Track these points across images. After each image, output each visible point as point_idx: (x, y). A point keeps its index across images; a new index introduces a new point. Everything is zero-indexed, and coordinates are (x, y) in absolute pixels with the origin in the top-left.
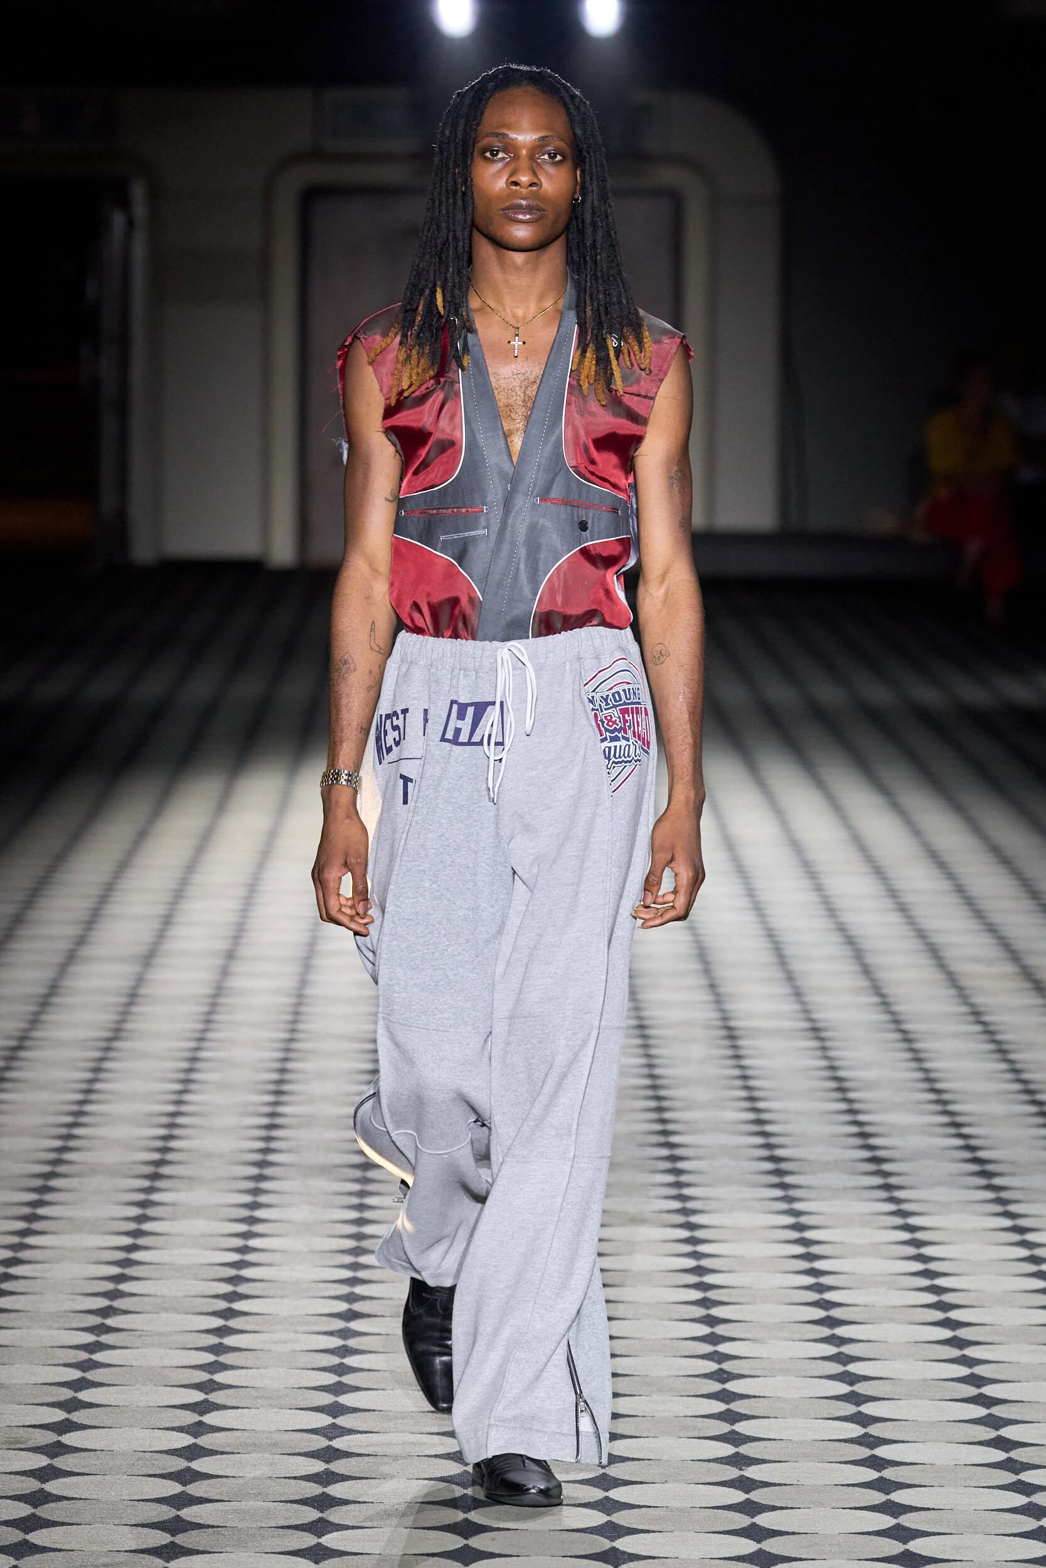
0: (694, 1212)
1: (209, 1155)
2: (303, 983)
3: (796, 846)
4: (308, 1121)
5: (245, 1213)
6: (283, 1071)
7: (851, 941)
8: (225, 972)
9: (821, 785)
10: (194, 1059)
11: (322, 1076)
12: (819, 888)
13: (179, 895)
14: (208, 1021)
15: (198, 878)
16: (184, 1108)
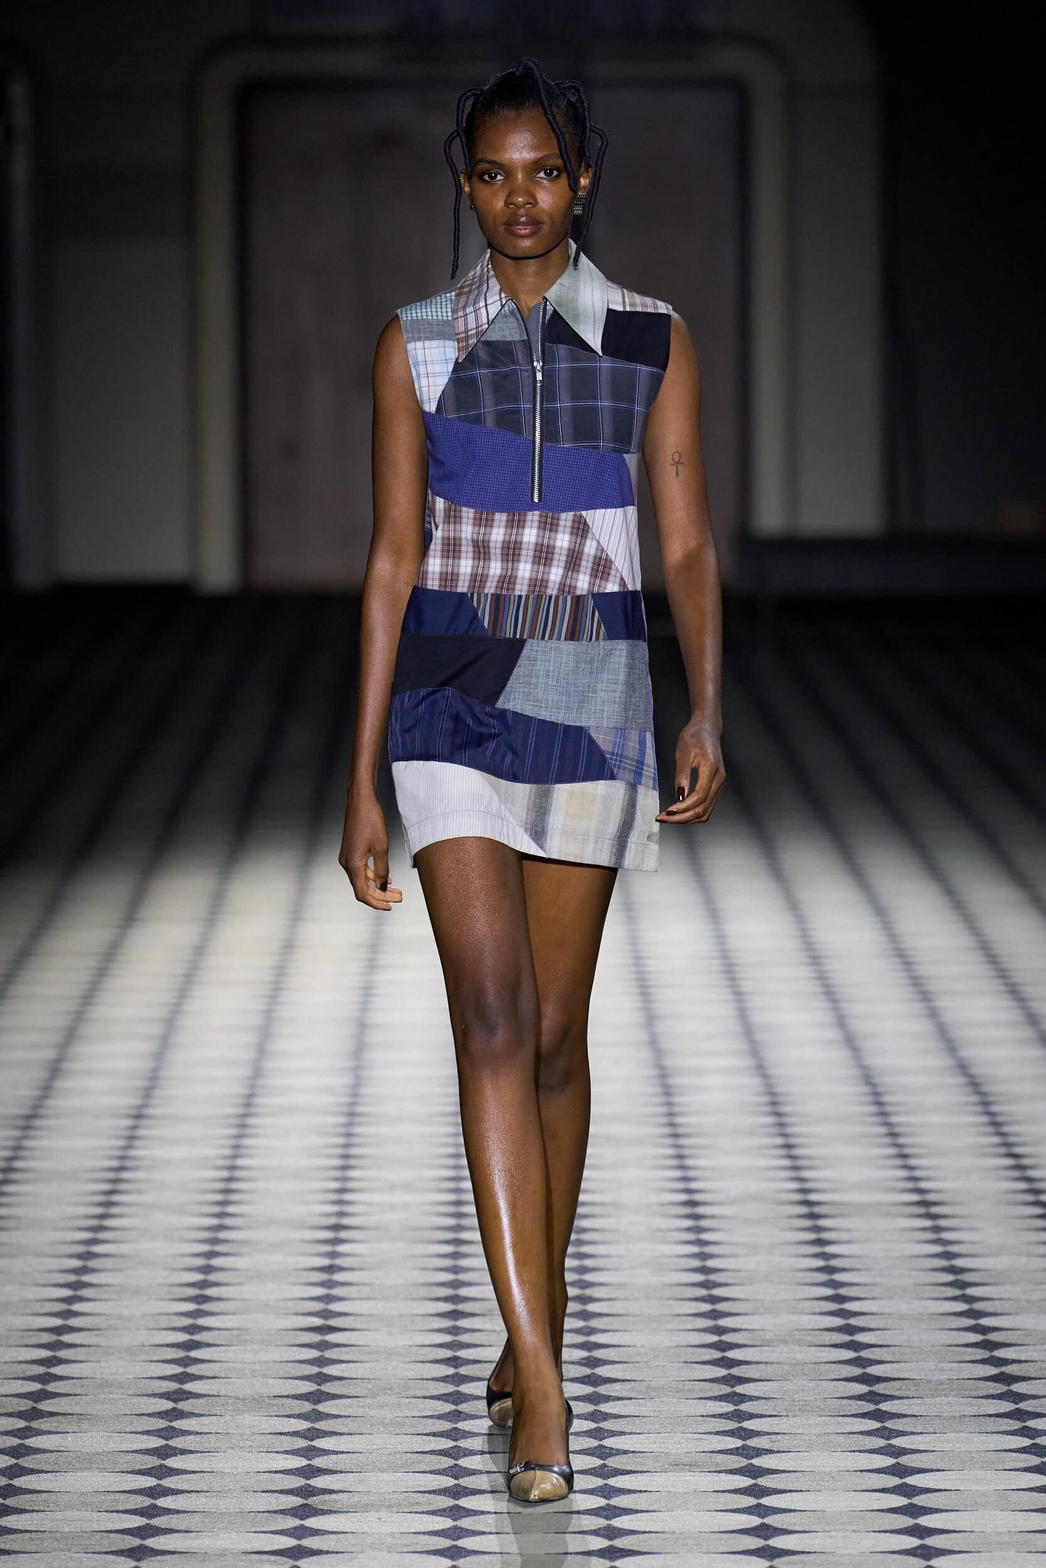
0: (759, 1452)
1: (105, 1385)
2: (237, 1150)
3: (903, 958)
4: (241, 1336)
5: (153, 1462)
6: (207, 1269)
7: (974, 1084)
8: (131, 1139)
9: (937, 874)
10: (88, 1256)
11: (258, 1276)
12: (933, 1014)
13: (71, 1035)
14: (108, 1203)
15: (99, 1012)
16: (73, 1322)
